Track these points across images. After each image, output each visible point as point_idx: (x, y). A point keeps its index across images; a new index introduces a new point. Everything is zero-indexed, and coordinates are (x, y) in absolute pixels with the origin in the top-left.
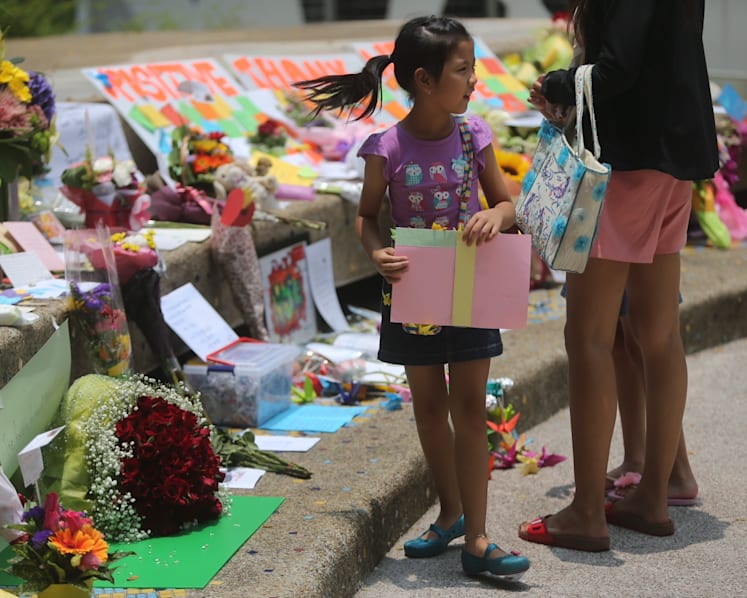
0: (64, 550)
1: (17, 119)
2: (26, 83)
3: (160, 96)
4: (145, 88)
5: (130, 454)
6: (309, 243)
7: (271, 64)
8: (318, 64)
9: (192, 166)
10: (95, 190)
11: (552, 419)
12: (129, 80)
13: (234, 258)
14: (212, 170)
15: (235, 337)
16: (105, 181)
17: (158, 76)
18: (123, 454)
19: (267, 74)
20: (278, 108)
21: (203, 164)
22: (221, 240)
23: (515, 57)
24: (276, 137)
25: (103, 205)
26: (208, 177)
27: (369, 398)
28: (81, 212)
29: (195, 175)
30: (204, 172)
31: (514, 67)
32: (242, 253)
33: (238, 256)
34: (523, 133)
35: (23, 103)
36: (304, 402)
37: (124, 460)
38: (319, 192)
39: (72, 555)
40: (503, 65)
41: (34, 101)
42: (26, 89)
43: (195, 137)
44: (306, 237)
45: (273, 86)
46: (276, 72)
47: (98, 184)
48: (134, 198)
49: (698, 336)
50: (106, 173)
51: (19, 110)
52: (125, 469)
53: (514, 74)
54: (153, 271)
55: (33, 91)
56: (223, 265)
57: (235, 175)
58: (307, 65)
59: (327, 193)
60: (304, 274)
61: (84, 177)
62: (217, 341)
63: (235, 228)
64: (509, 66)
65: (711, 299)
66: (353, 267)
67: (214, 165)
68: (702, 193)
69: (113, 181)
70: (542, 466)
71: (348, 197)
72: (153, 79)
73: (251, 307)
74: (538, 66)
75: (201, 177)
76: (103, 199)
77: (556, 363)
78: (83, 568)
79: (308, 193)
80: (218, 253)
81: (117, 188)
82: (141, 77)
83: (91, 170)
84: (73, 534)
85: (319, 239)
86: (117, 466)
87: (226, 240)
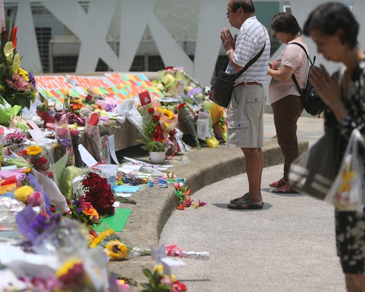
0: (87, 214)
1: (26, 87)
2: (27, 75)
3: (50, 87)
4: (45, 84)
5: (88, 191)
6: (109, 135)
7: (81, 79)
8: (95, 79)
9: (72, 107)
10: (48, 112)
11: (194, 194)
12: (40, 81)
13: (94, 136)
14: (79, 109)
15: (97, 162)
16: (52, 109)
17: (48, 80)
18: (86, 191)
19: (80, 82)
20: (85, 93)
21: (75, 107)
22: (89, 130)
23: (155, 81)
24: (92, 101)
25: (51, 117)
26: (77, 111)
27: (141, 183)
28: (42, 120)
29: (73, 110)
30: (76, 110)
31: (155, 84)
32: (96, 135)
33: (95, 136)
34: (166, 104)
35: (27, 81)
36: (119, 185)
37: (86, 193)
38: (110, 119)
39: (90, 216)
40: (152, 83)
41: (29, 82)
42: (27, 77)
43: (71, 98)
44: (108, 134)
45: (82, 86)
46: (82, 81)
47: (50, 110)
48: (61, 115)
49: (231, 171)
50: (52, 106)
51: (26, 84)
52: (86, 196)
53: (155, 86)
54: (78, 136)
55: (30, 78)
56: (89, 139)
57: (87, 110)
58: (91, 80)
59: (112, 119)
60: (108, 146)
61: (45, 108)
62: (92, 163)
63: (94, 126)
64: (154, 83)
65: (234, 159)
66: (120, 145)
67: (79, 107)
68: (223, 127)
69: (55, 109)
70: (199, 206)
71: (119, 121)
72: (46, 81)
73: (99, 153)
74: (163, 84)
75: (75, 111)
76: (51, 115)
77: (195, 175)
78: (93, 220)
79: (107, 119)
80: (88, 135)
81: (56, 111)
82: (43, 80)
83: (47, 105)
84: (89, 209)
85: (111, 134)
86: (85, 195)
87: (91, 130)
